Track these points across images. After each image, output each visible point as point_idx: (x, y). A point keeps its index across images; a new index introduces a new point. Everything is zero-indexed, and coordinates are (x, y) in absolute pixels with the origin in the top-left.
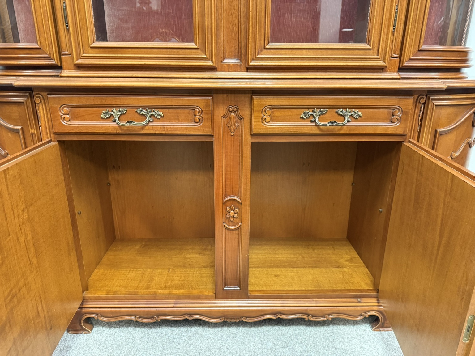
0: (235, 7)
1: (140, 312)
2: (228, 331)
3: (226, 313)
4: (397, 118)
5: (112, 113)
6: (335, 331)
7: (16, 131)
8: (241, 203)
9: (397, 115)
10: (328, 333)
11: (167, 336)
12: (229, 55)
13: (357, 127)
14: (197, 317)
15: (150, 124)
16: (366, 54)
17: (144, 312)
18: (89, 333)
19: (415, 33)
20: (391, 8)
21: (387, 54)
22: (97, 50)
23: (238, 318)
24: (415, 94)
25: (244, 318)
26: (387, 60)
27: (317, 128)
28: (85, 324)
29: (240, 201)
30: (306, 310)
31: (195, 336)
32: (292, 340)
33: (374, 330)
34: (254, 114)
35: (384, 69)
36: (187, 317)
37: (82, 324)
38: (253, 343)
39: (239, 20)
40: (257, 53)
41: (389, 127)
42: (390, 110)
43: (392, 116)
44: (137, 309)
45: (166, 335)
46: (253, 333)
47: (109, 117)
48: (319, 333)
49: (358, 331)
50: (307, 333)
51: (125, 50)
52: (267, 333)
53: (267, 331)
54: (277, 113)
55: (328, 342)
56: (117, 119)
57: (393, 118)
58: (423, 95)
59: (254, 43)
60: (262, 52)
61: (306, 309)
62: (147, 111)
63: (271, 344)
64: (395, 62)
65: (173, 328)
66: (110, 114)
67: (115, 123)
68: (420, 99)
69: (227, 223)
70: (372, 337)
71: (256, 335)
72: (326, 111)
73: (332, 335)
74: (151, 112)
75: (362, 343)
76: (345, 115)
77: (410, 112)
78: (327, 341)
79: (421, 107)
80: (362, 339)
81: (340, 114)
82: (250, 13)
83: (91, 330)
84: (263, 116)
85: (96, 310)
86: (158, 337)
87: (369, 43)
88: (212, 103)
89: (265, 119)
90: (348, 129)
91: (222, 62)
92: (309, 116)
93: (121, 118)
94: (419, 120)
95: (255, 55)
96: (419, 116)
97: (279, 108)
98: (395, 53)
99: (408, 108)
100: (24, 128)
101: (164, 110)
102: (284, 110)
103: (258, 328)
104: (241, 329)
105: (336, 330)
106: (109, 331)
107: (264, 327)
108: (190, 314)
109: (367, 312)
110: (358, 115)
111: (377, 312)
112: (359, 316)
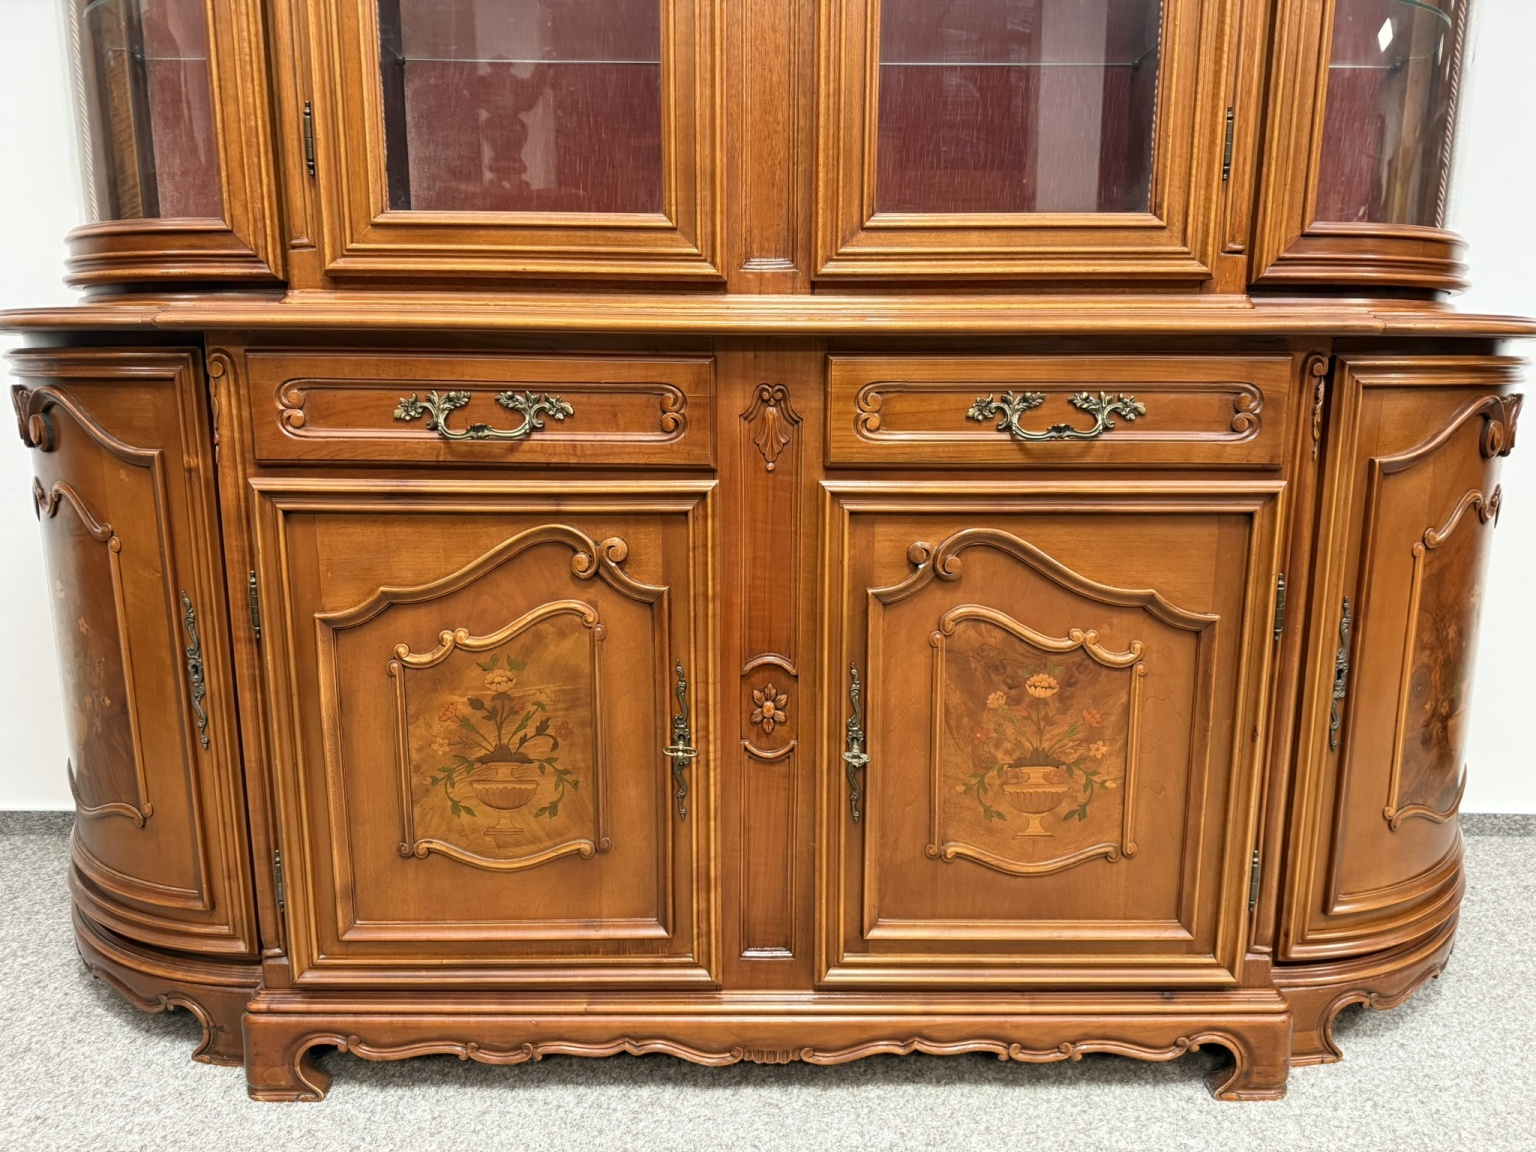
0: (780, 117)
1: (480, 1026)
2: (756, 1097)
3: (751, 1034)
4: (1248, 420)
5: (427, 405)
6: (1096, 1099)
7: (143, 464)
8: (797, 677)
9: (1248, 411)
10: (1074, 1106)
11: (561, 1110)
12: (761, 249)
13: (1133, 446)
14: (659, 1046)
15: (536, 436)
16: (1150, 241)
17: (493, 1027)
18: (318, 1098)
19: (1288, 187)
20: (1214, 114)
21: (1210, 240)
22: (392, 233)
23: (788, 1052)
24: (1296, 350)
25: (806, 1053)
26: (1210, 259)
27: (1015, 447)
28: (308, 1071)
29: (793, 672)
30: (1000, 1025)
31: (650, 1109)
32: (958, 1123)
33: (1220, 1097)
34: (835, 407)
35: (1205, 285)
36: (627, 1047)
37: (298, 1069)
38: (835, 1132)
39: (791, 151)
40: (839, 241)
41: (1226, 445)
42: (1227, 396)
43: (1233, 412)
44: (472, 1019)
45: (559, 1107)
46: (834, 1104)
47: (417, 416)
48: (1045, 1105)
49: (1171, 1100)
50: (1005, 1104)
51: (468, 232)
52: (879, 1104)
53: (879, 1097)
54: (901, 405)
55: (1071, 1131)
56: (441, 420)
57: (1238, 419)
58: (1319, 353)
59: (832, 212)
60: (855, 239)
61: (1000, 1023)
62: (527, 399)
63: (893, 1136)
64: (1236, 264)
65: (582, 1090)
66: (420, 407)
67: (435, 435)
68: (1313, 364)
69: (754, 738)
70: (1215, 1117)
71: (845, 1108)
72: (1040, 398)
73: (1085, 1112)
74: (537, 401)
75: (1182, 1133)
76: (1097, 410)
77: (1286, 400)
78: (1072, 1127)
79: (1317, 389)
80: (1181, 1123)
81: (1080, 408)
82: (821, 130)
83: (326, 1091)
84: (859, 411)
85: (345, 1022)
86: (535, 1113)
87: (1156, 210)
88: (713, 376)
89: (866, 421)
90: (1108, 451)
91: (741, 267)
92: (992, 413)
93: (453, 420)
94: (1313, 426)
95: (834, 246)
96: (1314, 414)
97: (906, 389)
98: (1233, 240)
99: (1277, 389)
100: (168, 454)
101: (577, 398)
102: (919, 395)
103: (851, 1089)
104: (795, 1091)
105: (1098, 1096)
106: (382, 1096)
107: (870, 1087)
108: (638, 1038)
109: (1195, 1032)
110: (1134, 410)
111: (1226, 1035)
112: (1171, 1046)
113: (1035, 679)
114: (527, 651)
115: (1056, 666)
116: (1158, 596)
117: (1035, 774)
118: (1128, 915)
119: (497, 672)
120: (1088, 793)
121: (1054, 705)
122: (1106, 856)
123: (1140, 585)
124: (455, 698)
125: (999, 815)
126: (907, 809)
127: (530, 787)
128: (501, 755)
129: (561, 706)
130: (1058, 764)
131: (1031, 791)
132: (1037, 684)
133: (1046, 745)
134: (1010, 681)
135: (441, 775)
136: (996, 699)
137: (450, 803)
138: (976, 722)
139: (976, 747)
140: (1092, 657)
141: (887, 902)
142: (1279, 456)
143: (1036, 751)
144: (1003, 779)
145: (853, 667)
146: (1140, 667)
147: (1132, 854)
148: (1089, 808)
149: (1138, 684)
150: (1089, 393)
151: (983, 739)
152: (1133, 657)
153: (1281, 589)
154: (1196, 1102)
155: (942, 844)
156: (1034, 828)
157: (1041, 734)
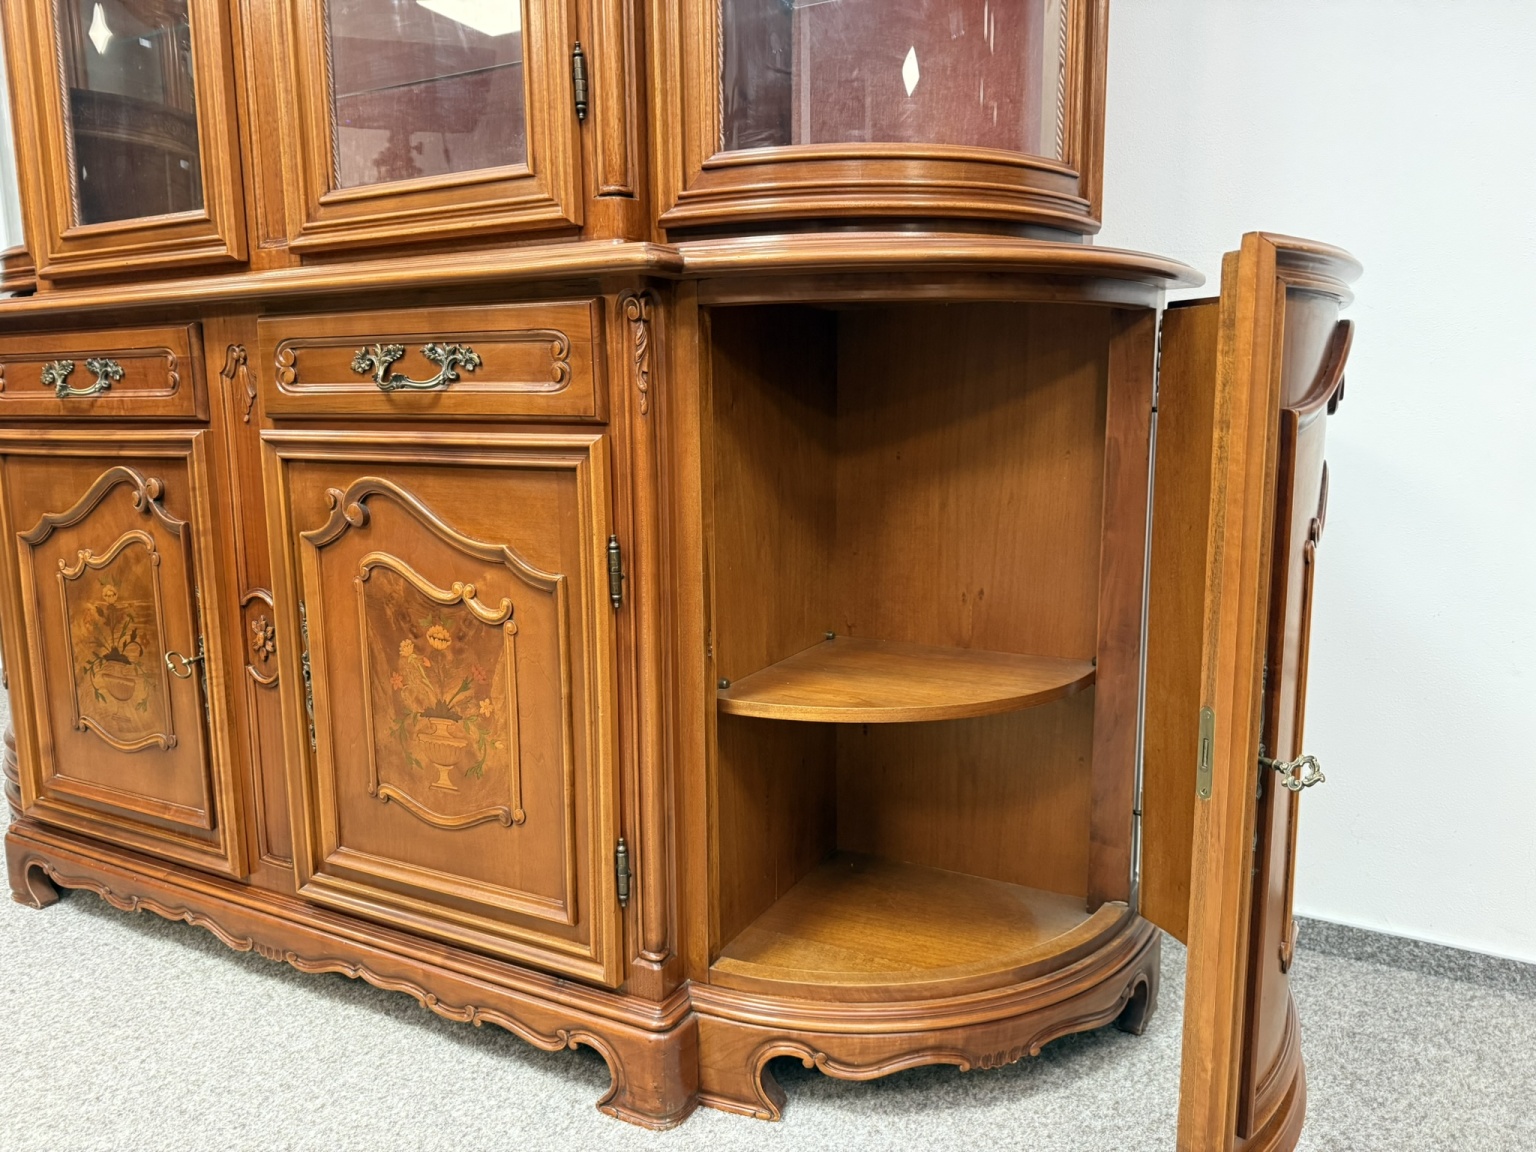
4: (560, 369)
5: (54, 371)
8: (273, 610)
9: (560, 359)
11: (149, 956)
12: (274, 231)
13: (470, 397)
14: (201, 921)
15: (105, 394)
16: (525, 190)
23: (280, 952)
25: (290, 956)
27: (383, 398)
28: (38, 885)
29: (270, 603)
31: (196, 973)
34: (263, 363)
35: (583, 232)
36: (187, 917)
37: (27, 882)
41: (547, 396)
42: (544, 345)
48: (454, 1064)
49: (560, 1096)
50: (425, 1052)
52: (339, 1020)
56: (59, 383)
57: (554, 368)
58: (633, 296)
61: (416, 967)
62: (101, 364)
66: (51, 374)
68: (627, 307)
69: (256, 664)
70: (572, 1122)
71: (311, 1015)
72: (402, 350)
74: (105, 366)
76: (442, 361)
79: (636, 334)
81: (430, 359)
83: (46, 904)
84: (280, 366)
86: (132, 954)
88: (193, 340)
89: (283, 374)
90: (452, 402)
92: (368, 366)
101: (125, 362)
102: (319, 350)
108: (193, 911)
109: (573, 1028)
110: (470, 360)
111: (601, 1040)
112: (552, 1036)
113: (433, 630)
114: (122, 571)
115: (448, 618)
116: (507, 551)
117: (442, 726)
118: (526, 885)
119: (108, 586)
120: (482, 752)
121: (450, 657)
122: (496, 818)
123: (494, 539)
124: (89, 605)
125: (418, 763)
126: (353, 746)
127: (132, 684)
128: (115, 656)
129: (142, 620)
130: (457, 718)
131: (440, 742)
132: (435, 635)
133: (447, 698)
134: (415, 630)
135: (88, 666)
136: (406, 647)
137: (94, 690)
138: (394, 668)
139: (396, 693)
140: (471, 612)
141: (346, 832)
142: (591, 407)
143: (439, 702)
144: (417, 728)
145: (301, 604)
146: (509, 625)
147: (519, 821)
148: (484, 767)
149: (508, 643)
150: (435, 344)
151: (401, 685)
152: (502, 614)
153: (613, 551)
154: (577, 1106)
155: (378, 784)
156: (444, 780)
157: (442, 686)
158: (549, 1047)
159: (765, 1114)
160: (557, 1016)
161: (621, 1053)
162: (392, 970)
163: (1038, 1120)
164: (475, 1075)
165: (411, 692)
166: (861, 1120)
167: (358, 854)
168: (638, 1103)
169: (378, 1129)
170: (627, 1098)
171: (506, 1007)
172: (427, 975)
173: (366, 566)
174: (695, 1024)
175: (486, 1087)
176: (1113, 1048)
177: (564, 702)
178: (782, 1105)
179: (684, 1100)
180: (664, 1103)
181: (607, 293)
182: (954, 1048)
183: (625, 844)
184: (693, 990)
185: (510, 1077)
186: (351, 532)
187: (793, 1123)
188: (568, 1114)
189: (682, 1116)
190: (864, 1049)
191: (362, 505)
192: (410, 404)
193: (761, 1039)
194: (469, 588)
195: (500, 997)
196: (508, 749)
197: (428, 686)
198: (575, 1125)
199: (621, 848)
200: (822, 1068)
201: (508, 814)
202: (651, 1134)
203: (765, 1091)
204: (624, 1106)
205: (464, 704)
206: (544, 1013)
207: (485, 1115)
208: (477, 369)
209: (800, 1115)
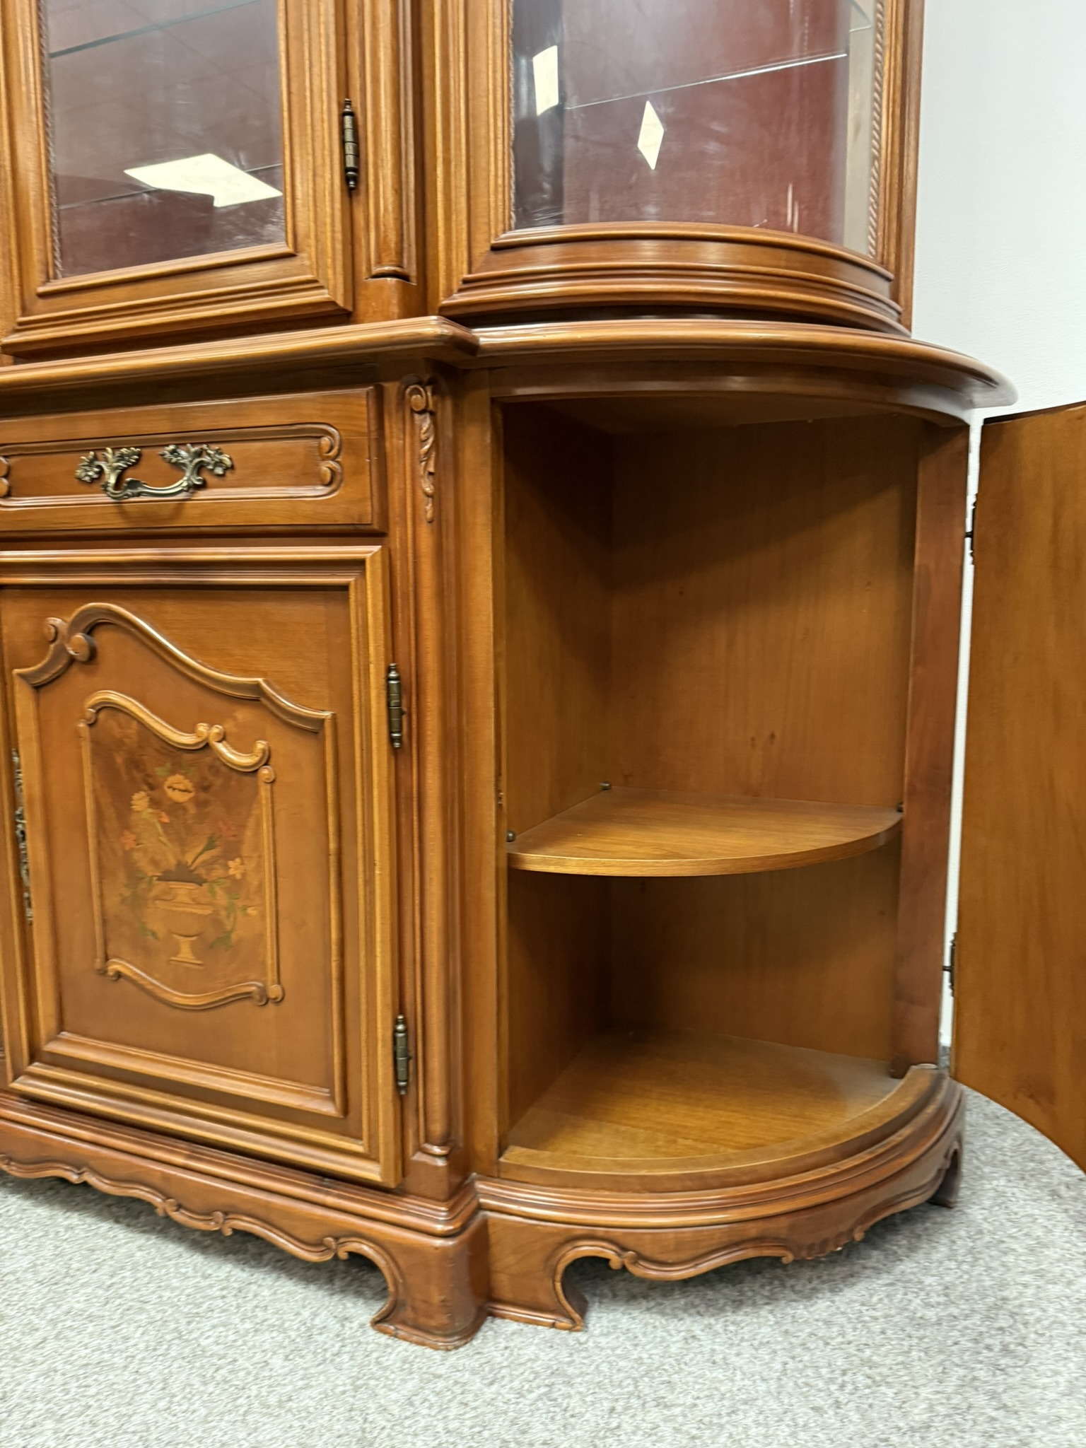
4: (330, 469)
9: (330, 459)
10: (223, 1289)
13: (220, 505)
16: (282, 273)
25: (2, 1159)
30: (153, 1173)
32: (95, 1271)
33: (376, 1326)
41: (311, 502)
42: (310, 442)
43: (319, 461)
46: (24, 1220)
48: (198, 1279)
49: (326, 1313)
50: (164, 1266)
52: (59, 1232)
53: (69, 1226)
54: (25, 469)
57: (321, 469)
58: (417, 382)
61: (153, 1171)
68: (411, 396)
70: (344, 1346)
71: (27, 1227)
72: (135, 454)
73: (224, 1297)
76: (186, 466)
81: (170, 462)
90: (198, 512)
92: (96, 473)
94: (422, 476)
95: (15, 316)
96: (421, 460)
99: (356, 429)
102: (38, 457)
109: (341, 1235)
110: (220, 463)
111: (377, 1248)
112: (317, 1244)
113: (172, 780)
115: (190, 765)
116: (264, 685)
117: (183, 891)
118: (283, 1072)
120: (232, 919)
121: (192, 810)
122: (248, 996)
123: (246, 673)
125: (154, 934)
130: (200, 881)
131: (180, 910)
132: (175, 786)
133: (189, 858)
134: (150, 780)
136: (140, 801)
138: (126, 826)
139: (127, 854)
140: (218, 757)
141: (68, 1017)
142: (367, 514)
143: (179, 864)
144: (153, 893)
145: (14, 753)
146: (265, 772)
147: (275, 999)
148: (234, 937)
149: (264, 792)
150: (178, 445)
151: (133, 845)
152: (256, 759)
153: (392, 682)
154: (348, 1325)
155: (107, 959)
156: (185, 953)
157: (182, 844)
158: (314, 1257)
159: (565, 1322)
160: (322, 1222)
161: (401, 1262)
162: (123, 1173)
163: (868, 1314)
164: (224, 1293)
165: (145, 852)
166: (673, 1325)
167: (83, 1040)
168: (422, 1320)
169: (112, 1367)
170: (408, 1314)
171: (261, 1213)
172: (166, 1178)
173: (92, 707)
174: (485, 1225)
175: (238, 1307)
176: (928, 1225)
177: (333, 859)
178: (583, 1311)
179: (473, 1311)
180: (452, 1318)
181: (388, 380)
182: (777, 1239)
183: (404, 1022)
184: (480, 1186)
185: (266, 1293)
186: (75, 669)
187: (597, 1332)
188: (338, 1336)
189: (469, 1332)
190: (679, 1245)
191: (88, 637)
192: (146, 515)
193: (560, 1239)
194: (216, 730)
195: (254, 1201)
196: (263, 917)
197: (165, 844)
198: (347, 1349)
199: (400, 1027)
200: (632, 1269)
201: (263, 991)
202: (438, 1355)
203: (566, 1296)
204: (404, 1323)
205: (209, 865)
206: (308, 1220)
207: (240, 1343)
208: (228, 473)
209: (604, 1322)
